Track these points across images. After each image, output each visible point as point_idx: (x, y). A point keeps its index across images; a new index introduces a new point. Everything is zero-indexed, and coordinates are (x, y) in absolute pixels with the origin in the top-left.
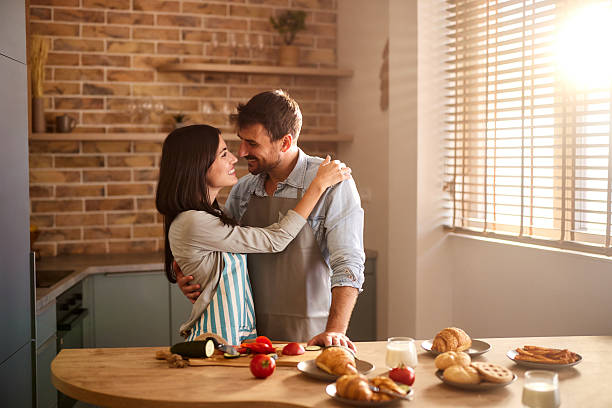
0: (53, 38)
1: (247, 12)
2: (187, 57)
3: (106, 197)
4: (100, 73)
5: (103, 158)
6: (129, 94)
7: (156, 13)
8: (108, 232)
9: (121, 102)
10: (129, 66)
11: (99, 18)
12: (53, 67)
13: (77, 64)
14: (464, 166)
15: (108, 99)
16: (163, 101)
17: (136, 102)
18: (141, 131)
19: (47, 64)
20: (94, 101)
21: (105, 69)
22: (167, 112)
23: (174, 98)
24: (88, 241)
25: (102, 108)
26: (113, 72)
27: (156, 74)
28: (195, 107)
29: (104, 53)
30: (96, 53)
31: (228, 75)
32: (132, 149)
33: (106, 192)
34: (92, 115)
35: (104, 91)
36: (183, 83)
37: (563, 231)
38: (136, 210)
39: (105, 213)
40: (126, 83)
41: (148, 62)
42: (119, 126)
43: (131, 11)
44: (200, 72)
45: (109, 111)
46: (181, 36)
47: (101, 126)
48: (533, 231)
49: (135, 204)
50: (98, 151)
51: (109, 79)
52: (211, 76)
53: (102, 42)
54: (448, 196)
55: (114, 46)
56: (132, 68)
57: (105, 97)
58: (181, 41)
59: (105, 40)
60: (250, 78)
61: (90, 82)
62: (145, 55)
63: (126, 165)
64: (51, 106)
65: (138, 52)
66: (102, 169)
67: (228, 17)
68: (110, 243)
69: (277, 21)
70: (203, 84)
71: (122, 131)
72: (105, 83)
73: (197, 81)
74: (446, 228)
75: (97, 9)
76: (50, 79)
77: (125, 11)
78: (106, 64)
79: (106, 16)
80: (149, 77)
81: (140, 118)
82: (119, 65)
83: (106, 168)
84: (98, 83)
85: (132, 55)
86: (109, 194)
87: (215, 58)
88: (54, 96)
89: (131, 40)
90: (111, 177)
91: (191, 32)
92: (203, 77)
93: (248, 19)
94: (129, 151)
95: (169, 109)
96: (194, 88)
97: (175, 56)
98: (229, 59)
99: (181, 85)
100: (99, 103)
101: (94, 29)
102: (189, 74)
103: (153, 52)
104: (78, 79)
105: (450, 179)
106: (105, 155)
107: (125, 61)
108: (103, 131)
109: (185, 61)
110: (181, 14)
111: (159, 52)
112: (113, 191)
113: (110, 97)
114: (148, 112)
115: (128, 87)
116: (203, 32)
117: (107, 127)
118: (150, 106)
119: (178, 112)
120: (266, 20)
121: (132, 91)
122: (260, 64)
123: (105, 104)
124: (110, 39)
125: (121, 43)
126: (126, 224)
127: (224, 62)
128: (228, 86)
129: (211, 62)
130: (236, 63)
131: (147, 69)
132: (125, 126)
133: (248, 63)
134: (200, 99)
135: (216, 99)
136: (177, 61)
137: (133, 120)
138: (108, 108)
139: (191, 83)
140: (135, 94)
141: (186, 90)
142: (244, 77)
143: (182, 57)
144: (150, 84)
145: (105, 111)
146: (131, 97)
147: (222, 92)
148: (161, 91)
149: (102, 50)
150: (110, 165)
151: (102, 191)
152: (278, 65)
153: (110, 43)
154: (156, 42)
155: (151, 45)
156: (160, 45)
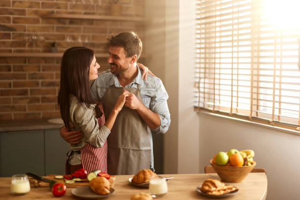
2: (58, 10)
3: (12, 88)
4: (8, 19)
5: (10, 66)
6: (25, 31)
8: (13, 108)
9: (21, 35)
10: (25, 15)
14: (205, 73)
15: (13, 34)
16: (44, 35)
17: (29, 35)
18: (32, 51)
20: (5, 34)
21: (11, 16)
22: (46, 41)
23: (51, 33)
24: (3, 113)
25: (10, 38)
26: (16, 18)
27: (41, 20)
28: (63, 38)
29: (11, 8)
30: (6, 7)
31: (82, 21)
32: (27, 62)
33: (12, 85)
34: (4, 43)
35: (11, 29)
37: (251, 111)
38: (29, 96)
39: (12, 97)
40: (24, 25)
41: (36, 12)
42: (18, 48)
44: (66, 19)
45: (14, 40)
47: (9, 48)
48: (238, 110)
49: (29, 92)
50: (7, 62)
51: (14, 22)
52: (72, 21)
53: (9, 2)
54: (197, 90)
55: (16, 4)
56: (27, 16)
57: (11, 32)
58: (55, 1)
60: (95, 22)
61: (3, 24)
62: (34, 9)
63: (23, 71)
65: (30, 7)
66: (10, 72)
68: (14, 114)
70: (67, 25)
71: (21, 51)
72: (11, 24)
73: (64, 23)
74: (196, 108)
78: (11, 13)
80: (36, 21)
81: (31, 45)
82: (19, 15)
83: (12, 72)
84: (8, 24)
85: (27, 9)
86: (14, 87)
87: (74, 10)
89: (26, 0)
90: (14, 77)
92: (68, 21)
94: (25, 62)
95: (47, 39)
96: (62, 28)
97: (51, 10)
98: (83, 11)
99: (55, 26)
100: (8, 36)
102: (60, 20)
103: (39, 8)
105: (197, 80)
106: (12, 65)
107: (23, 12)
108: (11, 51)
109: (58, 12)
111: (42, 8)
112: (16, 85)
113: (14, 32)
114: (36, 41)
115: (25, 26)
117: (13, 49)
118: (35, 38)
119: (52, 41)
121: (27, 29)
122: (100, 14)
123: (12, 36)
125: (21, 2)
126: (24, 103)
127: (80, 13)
128: (82, 27)
129: (72, 13)
130: (86, 14)
131: (36, 17)
132: (22, 48)
133: (93, 14)
134: (65, 34)
135: (75, 34)
136: (53, 12)
137: (27, 45)
138: (13, 38)
139: (61, 25)
140: (28, 31)
141: (58, 29)
142: (91, 21)
143: (55, 10)
144: (37, 25)
145: (11, 40)
146: (27, 32)
147: (78, 30)
148: (43, 29)
149: (10, 6)
150: (14, 70)
151: (10, 85)
152: (110, 15)
153: (14, 2)
154: (41, 1)
155: (38, 3)
156: (43, 4)
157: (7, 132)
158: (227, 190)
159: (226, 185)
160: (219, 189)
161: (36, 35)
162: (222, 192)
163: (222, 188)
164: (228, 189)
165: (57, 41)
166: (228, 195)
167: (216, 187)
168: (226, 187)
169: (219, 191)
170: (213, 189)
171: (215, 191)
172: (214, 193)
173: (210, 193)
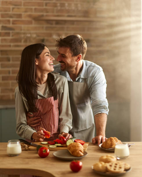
2: (48, 14)
4: (9, 21)
6: (21, 30)
8: (11, 90)
9: (18, 34)
10: (21, 18)
15: (12, 33)
16: (36, 33)
17: (24, 33)
20: (6, 33)
21: (11, 19)
22: (38, 38)
23: (41, 31)
24: (2, 94)
25: (9, 36)
26: (15, 21)
27: (33, 22)
28: (51, 35)
29: (11, 13)
31: (65, 22)
33: (11, 72)
34: (5, 40)
35: (11, 29)
36: (45, 25)
39: (10, 82)
40: (20, 25)
41: (30, 16)
42: (16, 44)
44: (53, 20)
46: (44, 5)
47: (9, 44)
50: (8, 55)
51: (13, 24)
52: (58, 22)
53: (10, 8)
55: (15, 10)
56: (23, 19)
57: (11, 32)
58: (45, 7)
59: (11, 7)
60: (75, 23)
61: (4, 25)
62: (28, 13)
65: (26, 12)
66: (9, 62)
70: (54, 26)
71: (18, 46)
72: (11, 25)
73: (52, 24)
78: (11, 17)
80: (30, 23)
82: (17, 18)
83: (11, 62)
84: (8, 25)
85: (23, 13)
86: (12, 74)
87: (59, 14)
89: (22, 7)
91: (49, 3)
92: (54, 22)
95: (39, 36)
96: (50, 27)
98: (66, 15)
100: (8, 34)
101: (6, 2)
102: (48, 21)
103: (32, 12)
106: (11, 57)
107: (20, 16)
108: (10, 46)
109: (47, 16)
111: (35, 12)
112: (14, 72)
113: (13, 31)
114: (29, 38)
115: (21, 27)
116: (54, 3)
117: (12, 44)
118: (29, 35)
119: (42, 38)
122: (80, 17)
123: (11, 35)
124: (13, 7)
125: (18, 8)
127: (64, 16)
128: (66, 26)
129: (58, 16)
130: (69, 16)
131: (29, 19)
132: (19, 44)
133: (75, 16)
134: (52, 32)
135: (60, 32)
136: (43, 16)
137: (23, 41)
138: (12, 36)
139: (49, 25)
140: (24, 30)
141: (47, 28)
142: (72, 22)
143: (45, 14)
144: (31, 26)
145: (10, 38)
146: (22, 31)
147: (62, 29)
148: (35, 28)
149: (10, 11)
150: (13, 61)
151: (9, 72)
152: (87, 17)
153: (13, 8)
154: (33, 8)
155: (31, 9)
156: (35, 9)
157: (7, 109)
161: (30, 33)
165: (46, 38)
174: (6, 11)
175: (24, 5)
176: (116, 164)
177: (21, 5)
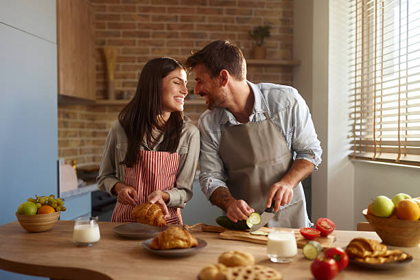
0: (121, 48)
1: (235, 28)
7: (180, 31)
11: (147, 35)
12: (121, 64)
13: (134, 62)
19: (118, 61)
29: (150, 55)
30: (145, 55)
43: (165, 31)
46: (194, 44)
53: (148, 49)
55: (156, 51)
58: (195, 47)
59: (150, 48)
64: (119, 86)
65: (170, 54)
67: (224, 32)
69: (252, 33)
75: (146, 30)
76: (119, 70)
77: (162, 31)
79: (151, 34)
88: (122, 80)
89: (165, 47)
91: (201, 42)
93: (236, 33)
101: (144, 42)
103: (178, 54)
104: (134, 70)
110: (195, 31)
111: (182, 54)
120: (247, 33)
124: (154, 47)
125: (160, 49)
149: (148, 53)
152: (253, 59)
153: (153, 50)
154: (180, 48)
155: (178, 50)
156: (183, 50)
158: (391, 257)
159: (388, 249)
160: (376, 253)
162: (383, 260)
163: (382, 253)
164: (394, 255)
166: (392, 265)
167: (372, 251)
168: (389, 252)
169: (377, 257)
170: (367, 253)
171: (370, 257)
172: (368, 260)
173: (361, 260)
174: (143, 53)
175: (168, 45)
176: (249, 272)
177: (162, 45)
